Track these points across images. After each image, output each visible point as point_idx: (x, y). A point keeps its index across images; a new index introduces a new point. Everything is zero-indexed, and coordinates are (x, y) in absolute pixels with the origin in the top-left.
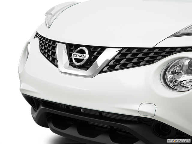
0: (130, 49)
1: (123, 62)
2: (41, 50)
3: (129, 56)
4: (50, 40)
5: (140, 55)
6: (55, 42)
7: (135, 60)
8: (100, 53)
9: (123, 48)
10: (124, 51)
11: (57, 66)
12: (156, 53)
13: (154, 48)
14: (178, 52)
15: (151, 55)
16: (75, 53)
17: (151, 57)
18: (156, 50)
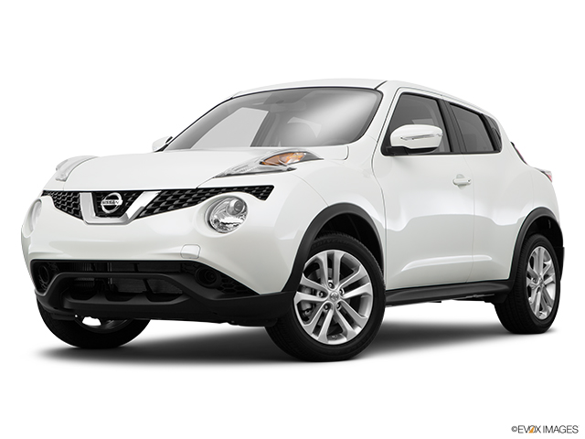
0: (170, 192)
1: (163, 204)
2: (57, 205)
3: (169, 198)
4: (70, 193)
5: (182, 197)
6: (76, 193)
7: (177, 202)
8: (135, 199)
9: (163, 191)
10: (164, 194)
11: (81, 218)
12: (199, 194)
13: (197, 189)
14: (223, 192)
15: (195, 196)
16: (105, 200)
17: (194, 199)
18: (200, 191)
